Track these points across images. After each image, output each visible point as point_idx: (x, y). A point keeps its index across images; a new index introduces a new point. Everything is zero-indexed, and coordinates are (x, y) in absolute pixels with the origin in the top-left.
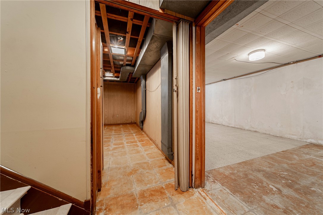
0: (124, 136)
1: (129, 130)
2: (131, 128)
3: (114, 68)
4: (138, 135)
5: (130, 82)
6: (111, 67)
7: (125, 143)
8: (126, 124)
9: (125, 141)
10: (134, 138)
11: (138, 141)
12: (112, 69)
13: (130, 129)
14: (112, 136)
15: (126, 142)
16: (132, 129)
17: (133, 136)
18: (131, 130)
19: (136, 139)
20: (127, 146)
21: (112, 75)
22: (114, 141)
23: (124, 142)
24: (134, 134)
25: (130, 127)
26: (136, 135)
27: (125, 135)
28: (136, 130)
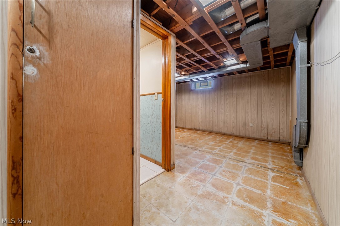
0: (247, 168)
1: (267, 156)
2: (272, 153)
3: (231, 45)
4: (282, 180)
5: (275, 66)
6: (223, 45)
7: (235, 189)
8: (267, 141)
9: (238, 184)
10: (263, 188)
11: (269, 205)
12: (228, 49)
13: (270, 154)
14: (224, 160)
15: (239, 187)
16: (273, 157)
17: (266, 176)
18: (270, 159)
19: (268, 192)
20: (231, 205)
21: (235, 61)
22: (221, 173)
23: (235, 185)
24: (271, 174)
25: (272, 149)
26: (274, 179)
27: (250, 166)
28: (282, 164)
